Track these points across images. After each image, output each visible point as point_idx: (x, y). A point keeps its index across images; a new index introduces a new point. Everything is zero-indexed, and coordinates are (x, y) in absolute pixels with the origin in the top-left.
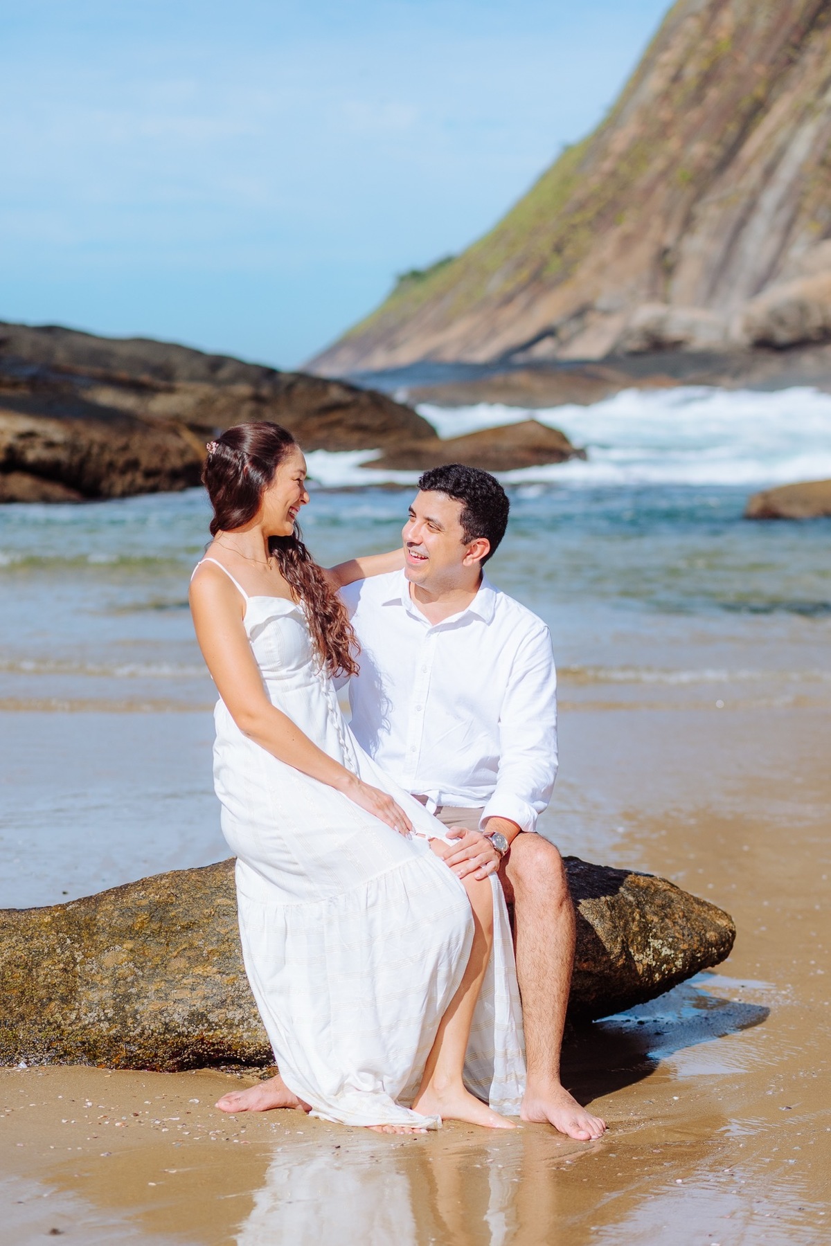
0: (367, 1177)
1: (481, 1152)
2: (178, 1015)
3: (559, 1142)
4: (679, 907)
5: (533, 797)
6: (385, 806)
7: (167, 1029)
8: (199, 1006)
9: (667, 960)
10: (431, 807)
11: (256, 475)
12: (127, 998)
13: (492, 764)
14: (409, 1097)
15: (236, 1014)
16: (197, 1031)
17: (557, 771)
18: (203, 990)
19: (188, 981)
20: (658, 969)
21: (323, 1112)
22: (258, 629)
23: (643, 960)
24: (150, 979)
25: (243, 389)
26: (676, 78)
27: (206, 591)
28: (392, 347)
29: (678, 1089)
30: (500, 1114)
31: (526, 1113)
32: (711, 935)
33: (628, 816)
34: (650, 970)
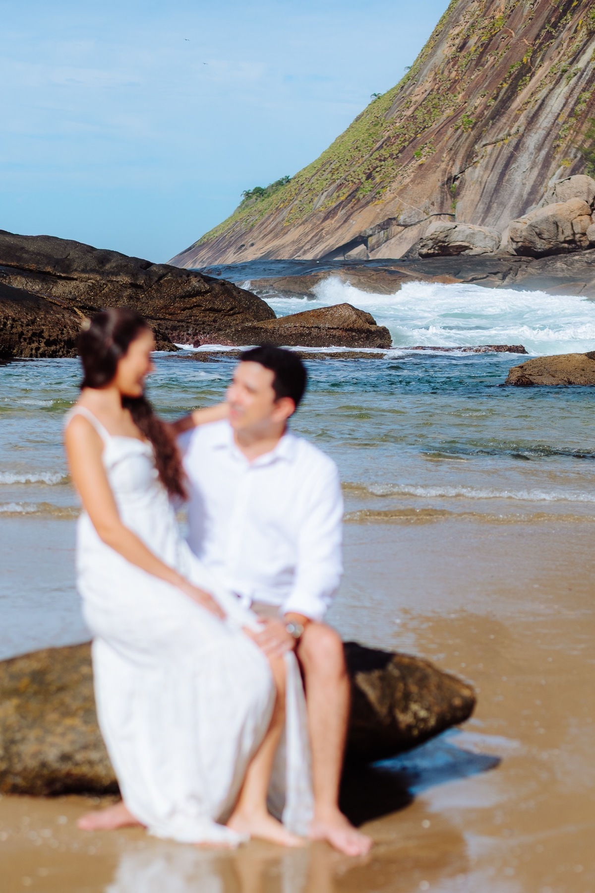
0: (191, 879)
1: (276, 862)
2: (51, 755)
3: (335, 857)
4: (433, 680)
5: (323, 595)
6: (207, 600)
7: (44, 765)
8: (67, 748)
9: (424, 720)
10: (246, 602)
11: (116, 349)
12: (13, 742)
13: (290, 571)
14: (224, 819)
15: (94, 755)
16: (66, 767)
17: (342, 577)
18: (71, 736)
19: (59, 730)
20: (416, 726)
21: (159, 830)
22: (115, 465)
23: (404, 719)
24: (31, 727)
25: (125, 279)
26: (462, 47)
27: (78, 435)
28: (241, 249)
29: (430, 817)
30: (293, 833)
31: (313, 832)
32: (457, 702)
33: (406, 611)
34: (410, 727)
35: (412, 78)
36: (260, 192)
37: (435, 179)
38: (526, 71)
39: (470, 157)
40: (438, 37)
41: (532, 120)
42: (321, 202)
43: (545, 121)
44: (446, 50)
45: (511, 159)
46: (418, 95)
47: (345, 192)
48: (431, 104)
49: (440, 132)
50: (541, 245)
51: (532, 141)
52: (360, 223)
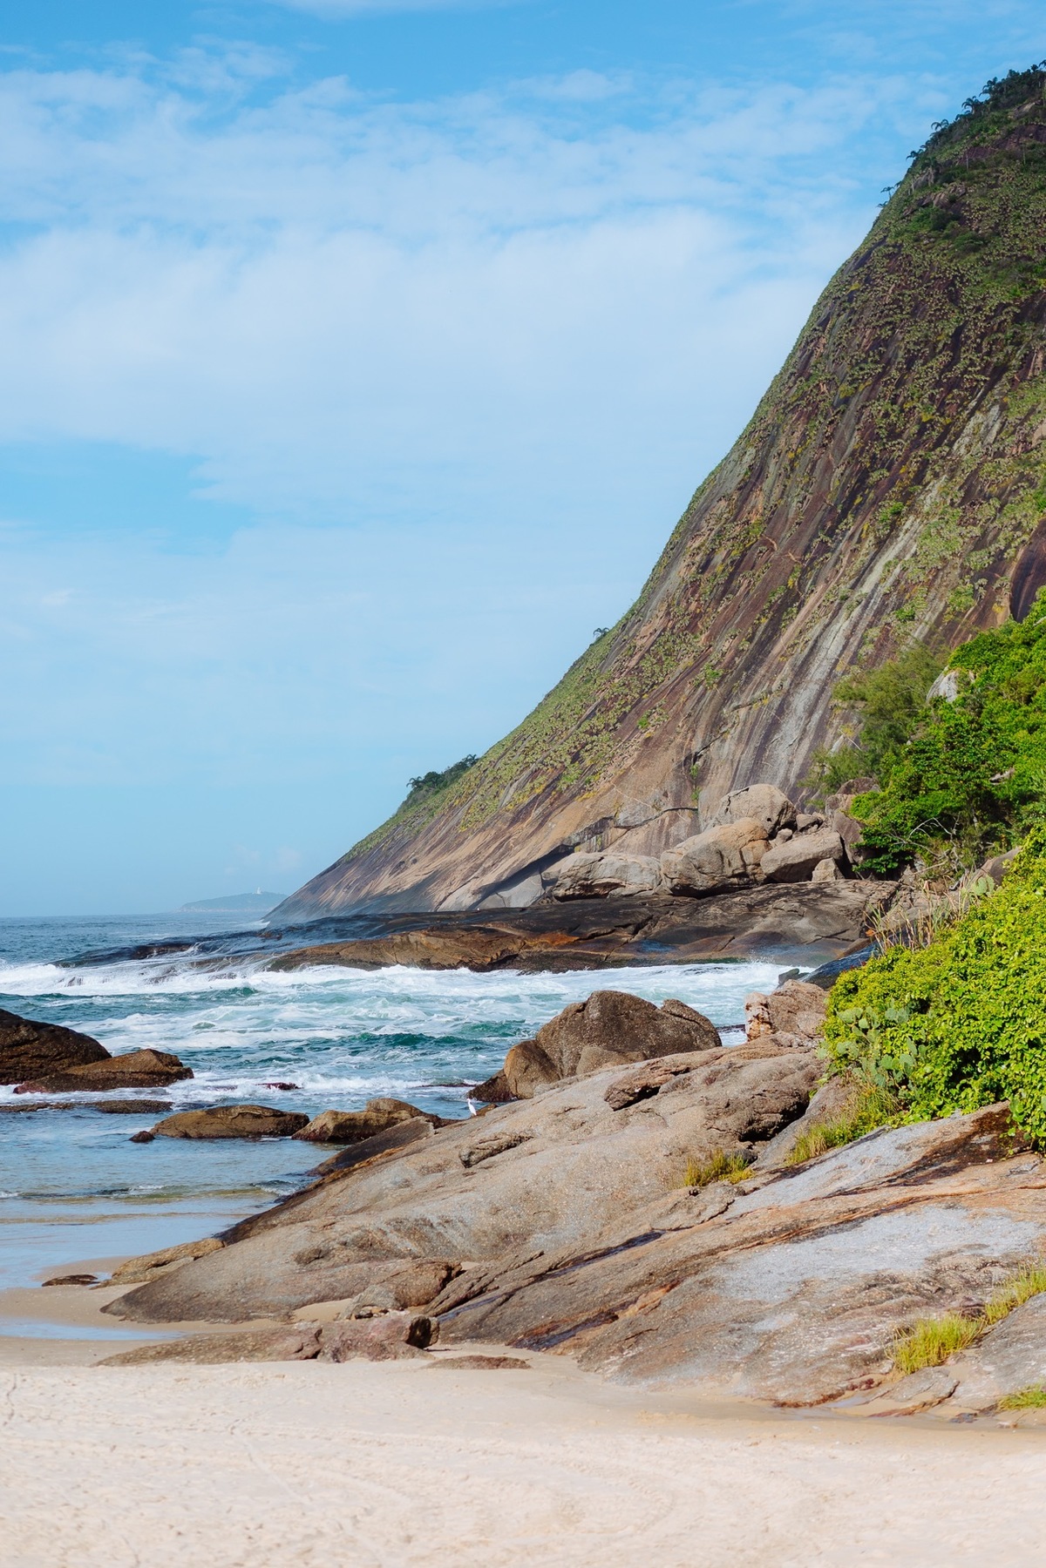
26: (705, 567)
28: (400, 867)
35: (637, 614)
36: (433, 782)
37: (667, 759)
38: (794, 598)
39: (717, 724)
40: (673, 551)
41: (801, 671)
42: (511, 797)
43: (818, 671)
44: (682, 572)
45: (774, 726)
46: (644, 636)
47: (542, 781)
48: (662, 650)
49: (674, 691)
50: (702, 882)
51: (801, 701)
52: (562, 827)
